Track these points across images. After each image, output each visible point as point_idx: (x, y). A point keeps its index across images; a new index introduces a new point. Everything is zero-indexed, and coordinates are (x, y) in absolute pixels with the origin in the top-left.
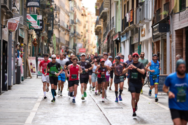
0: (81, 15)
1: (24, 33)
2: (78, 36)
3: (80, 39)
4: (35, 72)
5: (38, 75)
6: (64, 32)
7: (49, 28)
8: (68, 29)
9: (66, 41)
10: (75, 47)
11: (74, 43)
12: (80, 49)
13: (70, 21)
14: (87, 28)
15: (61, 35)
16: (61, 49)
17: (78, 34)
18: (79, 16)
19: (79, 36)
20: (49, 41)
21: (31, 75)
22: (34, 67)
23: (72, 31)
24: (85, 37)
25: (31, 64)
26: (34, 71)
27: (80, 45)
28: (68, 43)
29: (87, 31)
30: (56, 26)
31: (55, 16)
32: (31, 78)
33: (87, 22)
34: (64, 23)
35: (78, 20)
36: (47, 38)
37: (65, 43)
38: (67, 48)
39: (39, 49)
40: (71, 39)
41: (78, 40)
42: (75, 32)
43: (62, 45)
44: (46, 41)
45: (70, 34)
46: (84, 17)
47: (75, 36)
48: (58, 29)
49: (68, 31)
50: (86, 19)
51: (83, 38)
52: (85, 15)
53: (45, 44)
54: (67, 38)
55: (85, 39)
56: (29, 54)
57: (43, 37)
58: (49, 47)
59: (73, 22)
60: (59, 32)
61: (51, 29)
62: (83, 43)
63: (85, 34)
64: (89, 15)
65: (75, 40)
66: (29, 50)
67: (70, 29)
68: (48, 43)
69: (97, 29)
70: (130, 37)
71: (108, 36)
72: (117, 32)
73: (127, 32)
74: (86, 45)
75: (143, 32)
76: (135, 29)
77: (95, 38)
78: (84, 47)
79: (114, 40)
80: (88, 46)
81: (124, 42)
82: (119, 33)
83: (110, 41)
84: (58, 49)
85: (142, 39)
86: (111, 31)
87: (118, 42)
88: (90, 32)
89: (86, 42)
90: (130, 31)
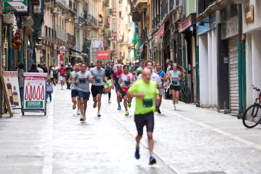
2: (93, 24)
3: (96, 30)
4: (17, 104)
5: (23, 111)
6: (63, 17)
7: (35, 7)
8: (72, 10)
9: (69, 35)
10: (86, 48)
11: (85, 39)
12: (98, 52)
14: (110, 7)
15: (58, 22)
16: (58, 52)
17: (93, 20)
19: (96, 24)
20: (35, 37)
21: (12, 111)
22: (16, 94)
23: (80, 12)
24: (107, 26)
25: (9, 86)
26: (14, 101)
27: (97, 43)
28: (72, 40)
29: (111, 12)
30: (47, 4)
32: (11, 115)
36: (33, 30)
37: (65, 40)
38: (71, 51)
39: (19, 53)
40: (78, 31)
41: (92, 33)
42: (86, 16)
43: (61, 43)
44: (29, 37)
45: (76, 21)
47: (86, 25)
48: (52, 11)
49: (73, 14)
51: (102, 27)
53: (29, 43)
54: (69, 29)
55: (107, 31)
56: (4, 65)
57: (25, 28)
58: (36, 49)
60: (54, 15)
61: (39, 11)
62: (102, 38)
63: (107, 20)
65: (86, 33)
66: (4, 57)
67: (75, 10)
68: (34, 40)
69: (136, 9)
70: (219, 25)
71: (167, 23)
72: (188, 14)
73: (211, 14)
74: (109, 42)
75: (250, 14)
76: (229, 7)
77: (129, 28)
78: (106, 48)
79: (181, 30)
80: (114, 46)
81: (204, 36)
82: (193, 15)
83: (172, 33)
84: (52, 54)
85: (246, 29)
86: (174, 13)
87: (190, 35)
88: (118, 14)
89: (109, 36)
90: (218, 12)
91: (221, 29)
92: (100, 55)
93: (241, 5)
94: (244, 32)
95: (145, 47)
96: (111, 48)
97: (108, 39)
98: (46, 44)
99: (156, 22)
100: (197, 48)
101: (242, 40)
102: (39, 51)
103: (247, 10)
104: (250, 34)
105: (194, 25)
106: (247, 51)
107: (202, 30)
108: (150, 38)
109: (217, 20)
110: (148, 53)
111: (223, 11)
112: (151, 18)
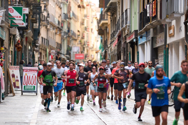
0: (77, 6)
1: (4, 33)
2: (73, 36)
3: (76, 40)
4: (18, 87)
5: (22, 92)
6: (54, 31)
7: (35, 24)
8: (60, 27)
9: (58, 43)
10: (69, 52)
11: (68, 46)
12: (76, 55)
13: (63, 16)
14: (85, 25)
15: (50, 35)
16: (50, 54)
17: (74, 34)
18: (74, 9)
19: (75, 36)
20: (34, 44)
21: (15, 92)
22: (18, 81)
23: (65, 29)
24: (83, 38)
25: (13, 76)
26: (17, 85)
27: (76, 49)
28: (60, 46)
29: (86, 29)
30: (43, 22)
31: (43, 8)
32: (14, 95)
33: (86, 16)
34: (54, 17)
35: (73, 14)
36: (32, 39)
37: (55, 46)
38: (58, 53)
39: (22, 54)
40: (64, 41)
41: (73, 42)
42: (69, 31)
43: (51, 48)
44: (30, 44)
45: (62, 34)
46: (82, 9)
47: (69, 37)
48: (46, 27)
49: (60, 30)
50: (85, 12)
51: (80, 39)
52: (84, 7)
53: (30, 48)
54: (58, 39)
55: (83, 41)
56: (10, 61)
57: (27, 38)
58: (35, 52)
59: (67, 17)
60: (48, 30)
61: (37, 27)
62: (80, 45)
63: (83, 34)
64: (88, 7)
65: (69, 42)
66: (10, 56)
67: (62, 27)
68: (33, 46)
69: (101, 27)
70: (152, 38)
71: (119, 37)
72: (133, 31)
73: (147, 31)
74: (84, 48)
75: (172, 31)
76: (159, 26)
77: (97, 39)
78: (82, 52)
79: (128, 41)
80: (87, 51)
81: (143, 45)
82: (136, 31)
83: (123, 43)
84: (46, 55)
85: (169, 41)
86: (124, 30)
87: (134, 45)
88: (90, 30)
89: (84, 45)
90: (151, 30)
91: (153, 41)
92: (78, 56)
93: (166, 25)
94: (168, 43)
95: (106, 52)
96: (85, 52)
97: (83, 46)
98: (42, 49)
99: (113, 35)
100: (138, 53)
101: (166, 48)
102: (37, 53)
103: (170, 29)
104: (172, 44)
105: (136, 38)
106: (169, 55)
107: (141, 41)
108: (109, 46)
109: (151, 35)
110: (108, 56)
111: (155, 29)
112: (110, 33)
